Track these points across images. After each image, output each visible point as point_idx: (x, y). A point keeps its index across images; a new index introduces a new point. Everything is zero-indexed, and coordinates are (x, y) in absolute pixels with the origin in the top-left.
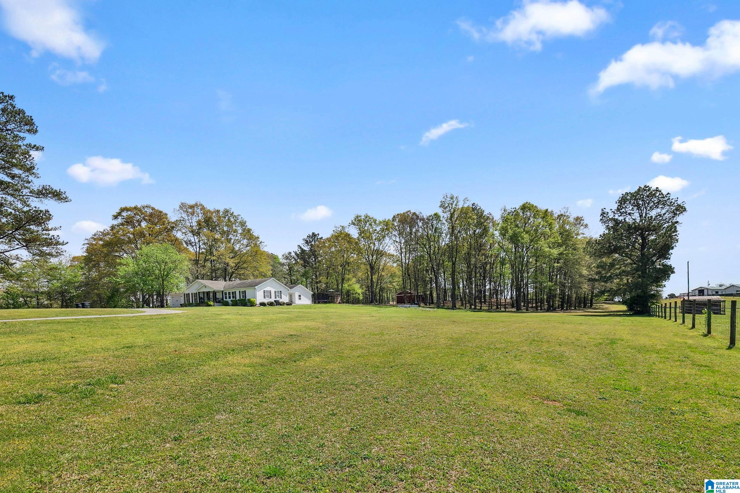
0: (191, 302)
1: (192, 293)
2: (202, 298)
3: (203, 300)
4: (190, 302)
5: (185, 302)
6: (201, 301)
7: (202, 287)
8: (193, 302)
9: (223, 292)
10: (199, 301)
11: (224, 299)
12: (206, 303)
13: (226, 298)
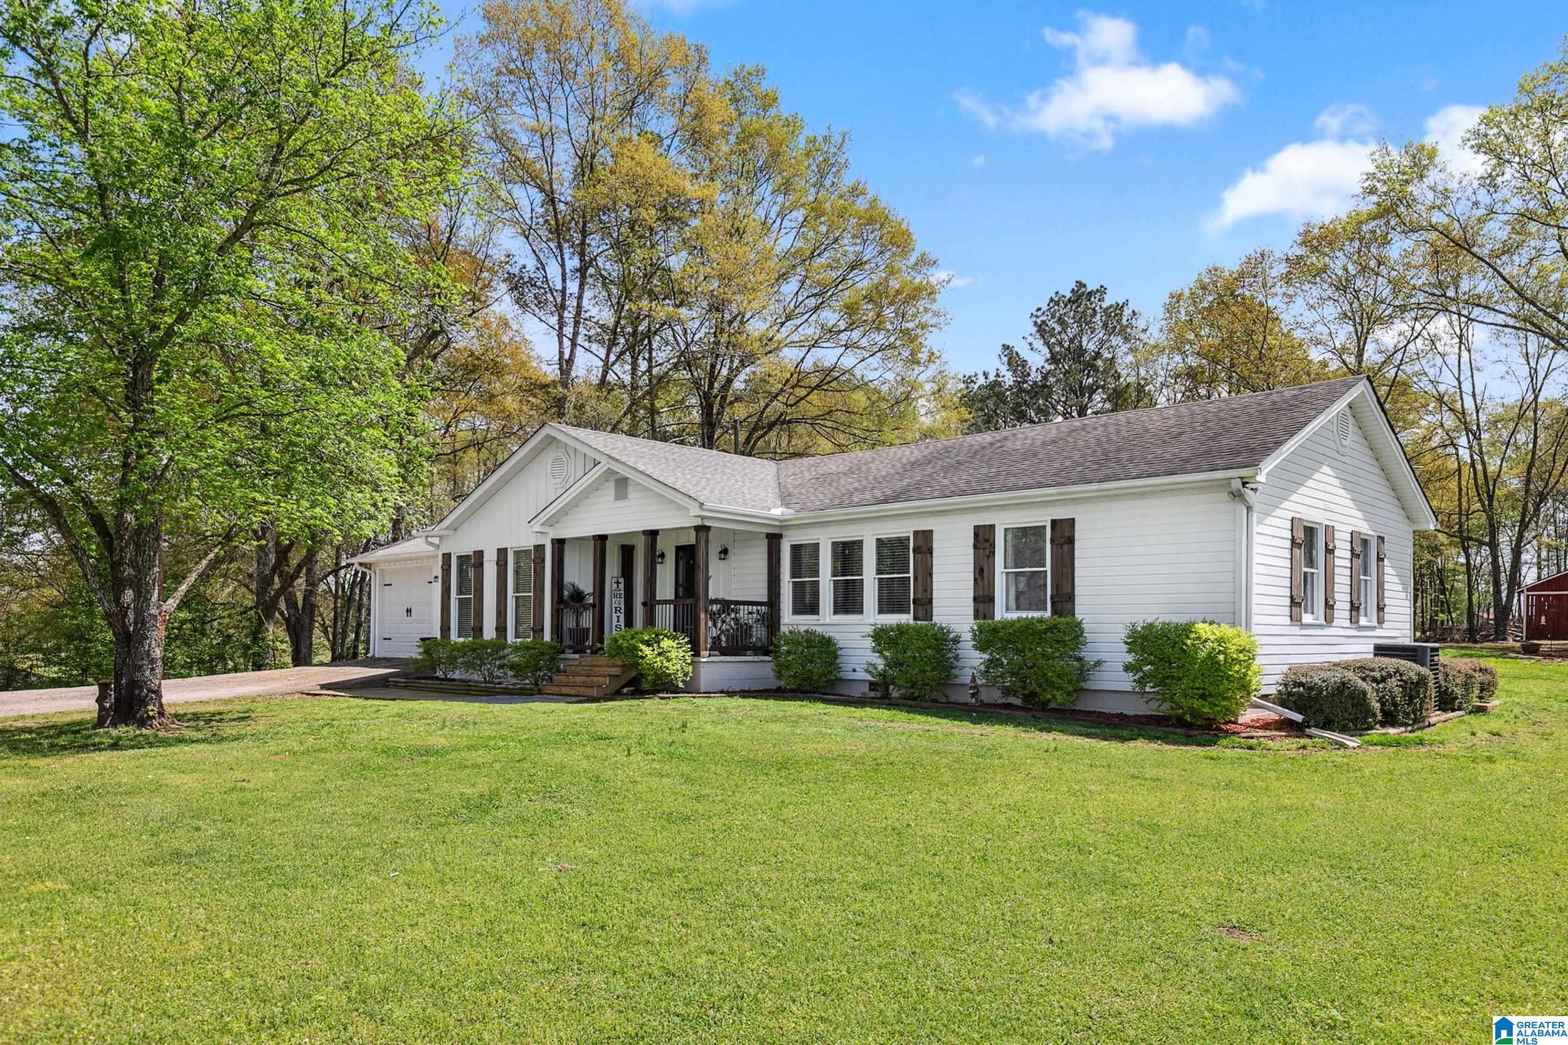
0: (489, 632)
1: (502, 553)
2: (578, 596)
3: (587, 620)
4: (479, 630)
5: (445, 629)
6: (569, 622)
7: (586, 494)
8: (501, 629)
9: (774, 540)
10: (557, 628)
11: (789, 619)
12: (617, 651)
13: (807, 604)
